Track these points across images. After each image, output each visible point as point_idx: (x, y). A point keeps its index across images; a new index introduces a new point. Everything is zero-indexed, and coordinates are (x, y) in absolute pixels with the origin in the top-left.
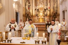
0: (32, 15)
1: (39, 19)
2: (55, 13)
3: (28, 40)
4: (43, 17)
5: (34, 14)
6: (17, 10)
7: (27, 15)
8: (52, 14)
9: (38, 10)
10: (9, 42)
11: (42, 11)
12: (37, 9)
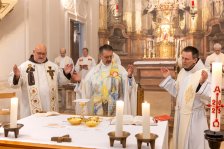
0: (134, 33)
1: (159, 44)
2: (217, 22)
3: (91, 126)
4: (171, 39)
5: (138, 28)
6: (76, 14)
7: (115, 34)
8: (205, 28)
9: (154, 13)
10: (12, 133)
11: (168, 17)
12: (151, 10)
